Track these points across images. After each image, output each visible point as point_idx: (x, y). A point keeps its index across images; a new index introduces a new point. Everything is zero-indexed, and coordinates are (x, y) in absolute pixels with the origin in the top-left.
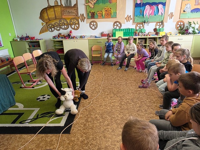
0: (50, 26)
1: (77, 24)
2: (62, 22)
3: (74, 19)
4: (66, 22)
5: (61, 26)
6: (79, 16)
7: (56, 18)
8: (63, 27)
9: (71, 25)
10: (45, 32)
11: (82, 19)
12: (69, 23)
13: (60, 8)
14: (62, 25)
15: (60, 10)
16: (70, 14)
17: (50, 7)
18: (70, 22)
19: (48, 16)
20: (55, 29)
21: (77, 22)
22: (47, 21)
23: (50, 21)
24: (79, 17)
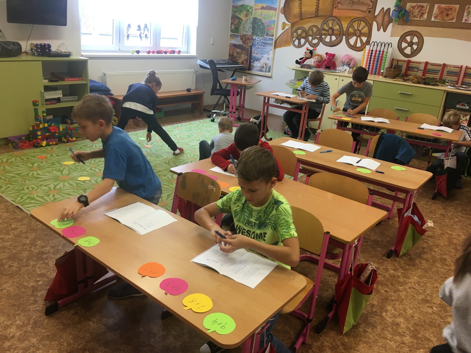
1: (364, 35)
2: (328, 26)
3: (360, 19)
4: (337, 27)
5: (323, 37)
6: (376, 14)
7: (317, 15)
8: (328, 39)
9: (349, 36)
11: (382, 24)
12: (345, 29)
14: (325, 34)
16: (355, 7)
18: (348, 29)
19: (300, 7)
20: (307, 41)
21: (366, 30)
22: (296, 20)
23: (302, 19)
24: (375, 17)
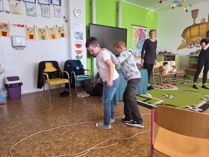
0: (190, 42)
10: (183, 48)
13: (206, 25)
15: (205, 27)
17: (195, 25)
